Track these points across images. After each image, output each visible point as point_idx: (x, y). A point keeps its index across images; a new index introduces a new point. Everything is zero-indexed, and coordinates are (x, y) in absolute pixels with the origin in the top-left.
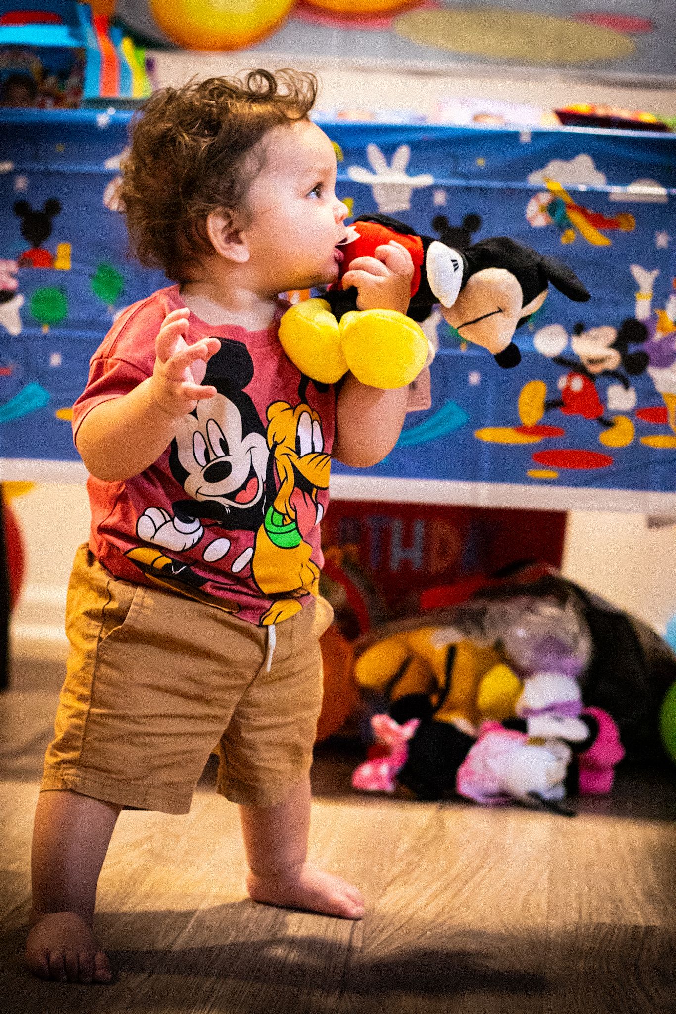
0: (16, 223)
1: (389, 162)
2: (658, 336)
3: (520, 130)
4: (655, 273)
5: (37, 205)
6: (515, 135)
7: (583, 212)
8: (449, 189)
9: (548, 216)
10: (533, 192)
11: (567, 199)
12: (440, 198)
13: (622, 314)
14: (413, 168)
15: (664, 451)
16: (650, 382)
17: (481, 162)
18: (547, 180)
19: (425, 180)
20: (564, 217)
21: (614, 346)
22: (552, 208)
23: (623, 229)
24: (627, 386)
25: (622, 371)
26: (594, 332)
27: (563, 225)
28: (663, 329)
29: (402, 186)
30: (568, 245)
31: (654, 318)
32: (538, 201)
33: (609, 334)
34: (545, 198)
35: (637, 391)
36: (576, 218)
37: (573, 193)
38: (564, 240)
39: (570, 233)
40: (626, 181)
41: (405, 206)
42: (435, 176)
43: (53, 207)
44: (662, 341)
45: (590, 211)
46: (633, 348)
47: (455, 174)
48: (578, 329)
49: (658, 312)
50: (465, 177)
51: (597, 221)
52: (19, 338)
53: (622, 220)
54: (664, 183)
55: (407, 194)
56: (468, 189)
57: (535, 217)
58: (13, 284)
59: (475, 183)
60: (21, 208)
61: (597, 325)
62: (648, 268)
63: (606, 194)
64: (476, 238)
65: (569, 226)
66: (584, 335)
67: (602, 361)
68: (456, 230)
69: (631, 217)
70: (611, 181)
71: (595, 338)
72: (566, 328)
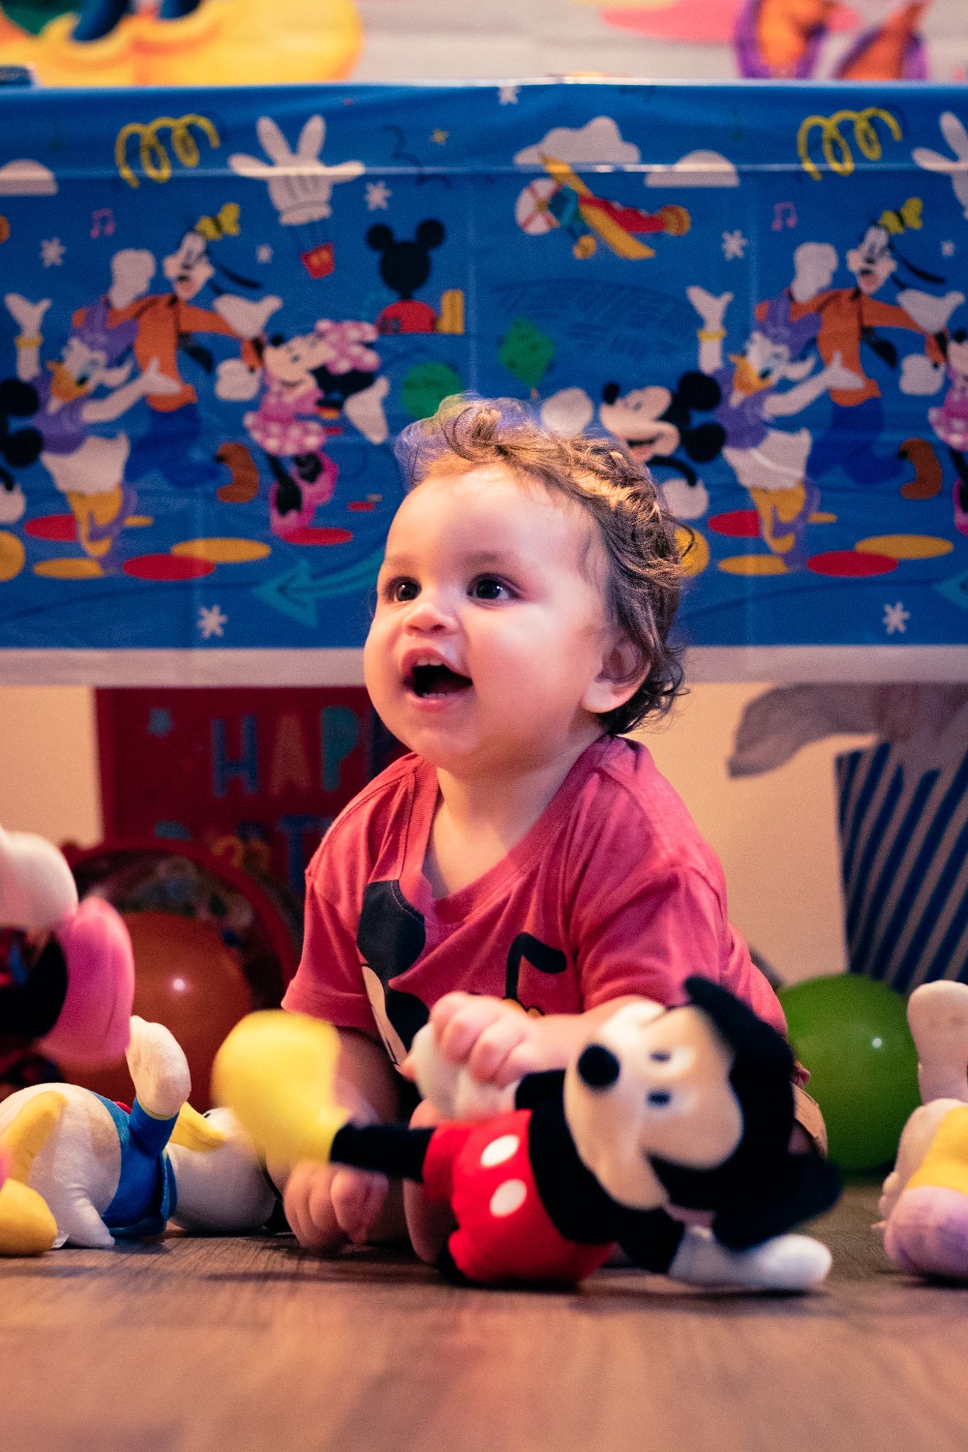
1: (293, 146)
2: (736, 398)
3: (499, 83)
4: (727, 297)
6: (491, 94)
7: (606, 207)
8: (389, 180)
9: (550, 215)
10: (525, 179)
11: (579, 187)
12: (377, 196)
13: (677, 365)
14: (329, 155)
15: (759, 580)
16: (730, 472)
17: (439, 137)
18: (546, 160)
19: (353, 169)
20: (577, 214)
21: (666, 417)
22: (558, 202)
23: (671, 231)
24: (692, 482)
25: (683, 457)
26: (635, 397)
27: (577, 230)
28: (745, 386)
29: (315, 179)
30: (585, 262)
31: (729, 370)
32: (534, 192)
33: (659, 398)
34: (544, 188)
35: (708, 487)
36: (596, 217)
37: (588, 177)
38: (578, 253)
39: (588, 242)
40: (671, 157)
41: (323, 212)
42: (366, 161)
44: (743, 404)
45: (617, 205)
46: (698, 419)
47: (398, 157)
48: (610, 394)
49: (733, 359)
50: (416, 162)
51: (630, 221)
53: (670, 217)
54: (730, 155)
55: (324, 194)
56: (421, 179)
57: (530, 219)
59: (428, 170)
61: (640, 386)
62: (716, 292)
63: (642, 175)
64: (438, 257)
65: (586, 230)
66: (619, 403)
67: (650, 441)
68: (405, 245)
69: (683, 212)
70: (648, 156)
71: (638, 407)
72: (590, 394)
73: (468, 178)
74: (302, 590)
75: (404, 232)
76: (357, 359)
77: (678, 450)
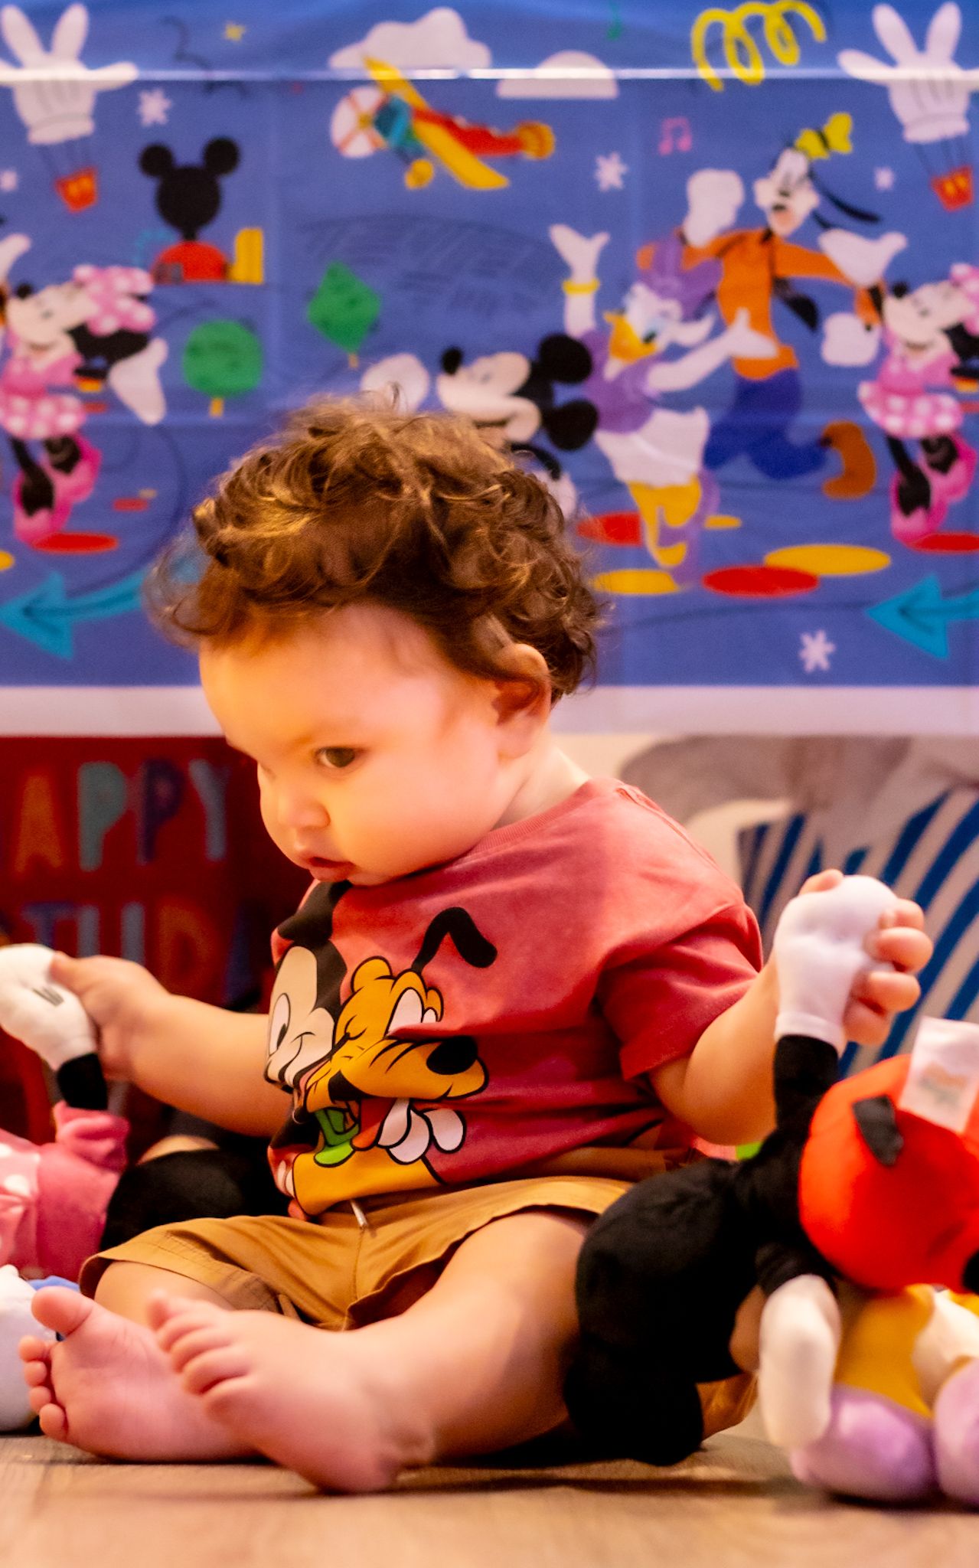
1: (46, 41)
2: (612, 368)
4: (601, 240)
7: (449, 125)
8: (169, 88)
9: (376, 134)
10: (344, 87)
11: (413, 98)
12: (154, 108)
13: (539, 327)
14: (93, 53)
15: (641, 602)
16: (604, 462)
17: (234, 33)
18: (371, 64)
19: (122, 73)
20: (409, 133)
21: (523, 392)
22: (385, 117)
23: (529, 154)
24: (555, 476)
25: (545, 443)
26: (483, 365)
27: (408, 153)
28: (623, 352)
29: (74, 86)
30: (420, 192)
31: (602, 331)
32: (355, 105)
33: (514, 368)
34: (368, 100)
35: (577, 482)
36: (434, 137)
37: (423, 86)
38: (410, 182)
39: (423, 167)
40: (532, 58)
41: (84, 127)
42: (140, 63)
44: (622, 376)
45: (462, 124)
46: (564, 394)
47: (181, 58)
48: (451, 361)
49: (609, 317)
50: (203, 64)
51: (476, 140)
53: (528, 137)
54: (608, 58)
55: (86, 104)
56: (211, 86)
57: (349, 139)
59: (220, 75)
61: (490, 352)
62: (586, 230)
63: (493, 83)
64: (231, 185)
65: (420, 153)
66: (462, 373)
67: (502, 423)
68: (189, 171)
69: (547, 131)
70: (501, 58)
71: (486, 379)
72: (425, 361)
73: (270, 85)
74: (54, 612)
75: (188, 153)
76: (127, 316)
77: (537, 434)
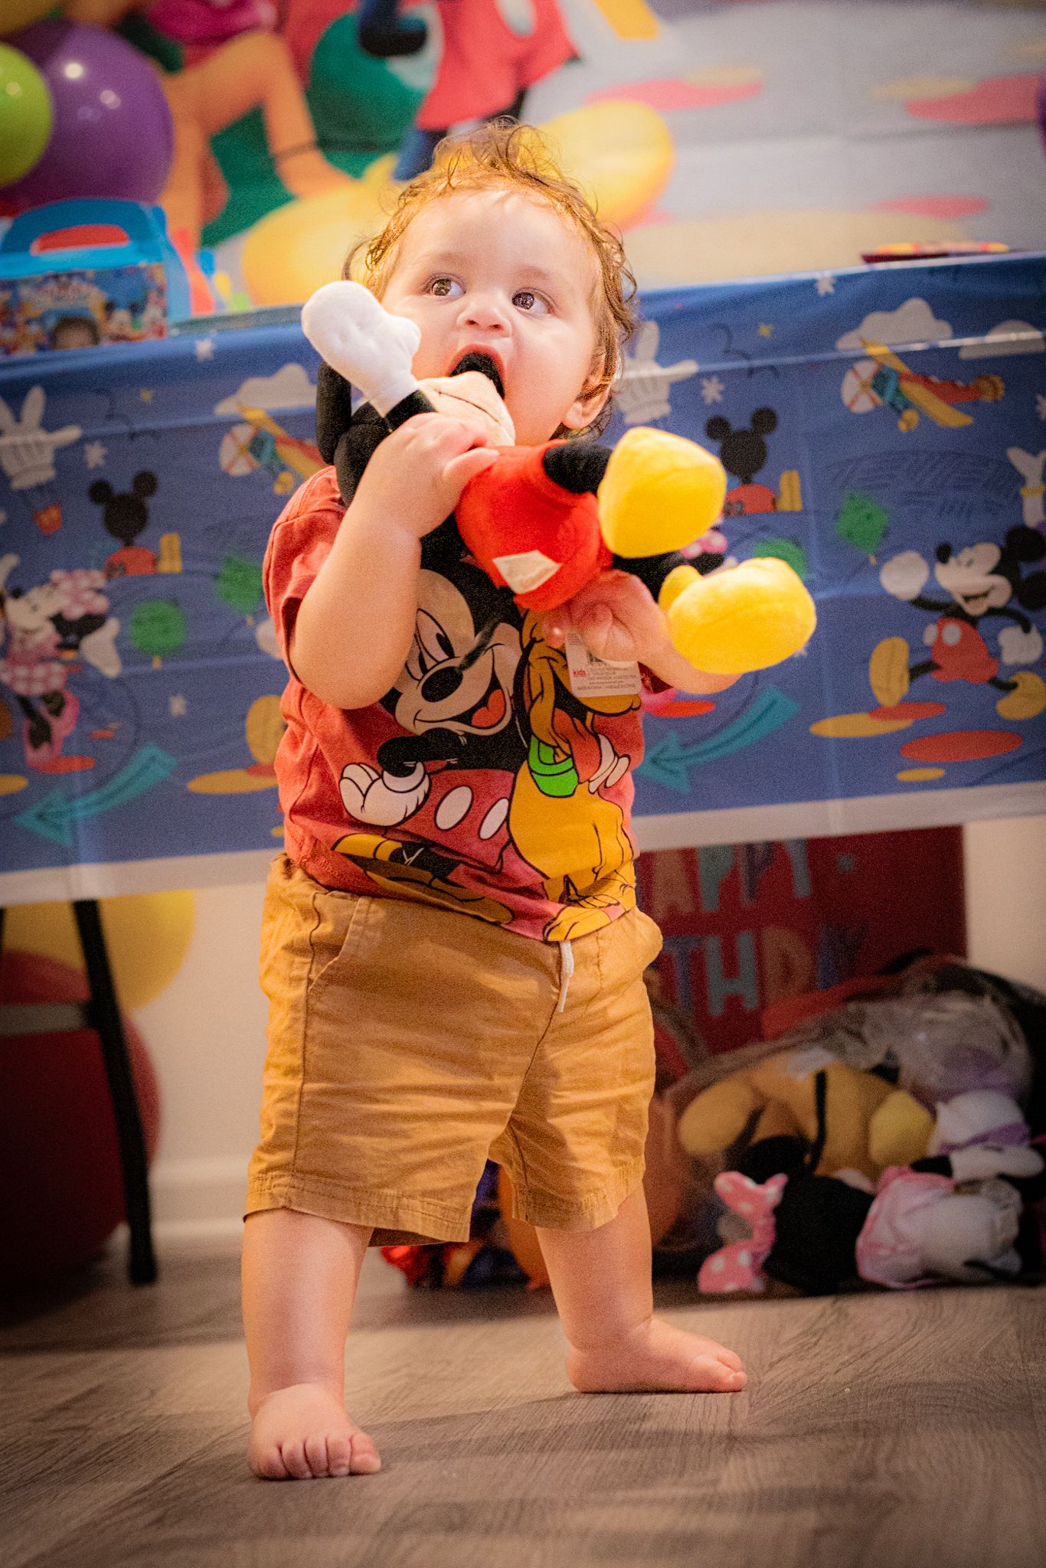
0: (97, 512)
1: (633, 351)
3: (817, 275)
5: (122, 485)
6: (810, 285)
7: (926, 381)
8: (721, 375)
9: (874, 394)
10: (848, 363)
11: (898, 366)
12: (712, 391)
13: (1003, 522)
14: (665, 355)
17: (765, 331)
18: (866, 344)
19: (687, 368)
20: (899, 391)
21: (996, 571)
22: (880, 381)
23: (987, 398)
24: (1026, 629)
25: (1016, 606)
26: (966, 555)
27: (898, 406)
29: (654, 380)
30: (910, 433)
32: (857, 375)
33: (989, 554)
34: (866, 370)
35: (1042, 632)
36: (916, 392)
37: (905, 356)
38: (903, 426)
39: (910, 415)
40: (984, 329)
41: (663, 409)
42: (699, 362)
43: (146, 483)
45: (934, 379)
46: (1027, 570)
47: (728, 353)
48: (944, 554)
50: (746, 356)
51: (947, 392)
52: (119, 681)
53: (985, 386)
54: (1037, 325)
55: (664, 392)
56: (751, 371)
57: (855, 399)
58: (100, 604)
59: (757, 363)
60: (100, 491)
61: (970, 544)
62: (1032, 450)
63: (957, 349)
64: (773, 441)
65: (907, 405)
66: (952, 561)
67: (985, 595)
68: (743, 433)
69: (996, 379)
70: (958, 332)
71: (970, 563)
72: (925, 555)
73: (797, 366)
74: (677, 759)
75: (740, 422)
76: (708, 542)
77: (1010, 600)
